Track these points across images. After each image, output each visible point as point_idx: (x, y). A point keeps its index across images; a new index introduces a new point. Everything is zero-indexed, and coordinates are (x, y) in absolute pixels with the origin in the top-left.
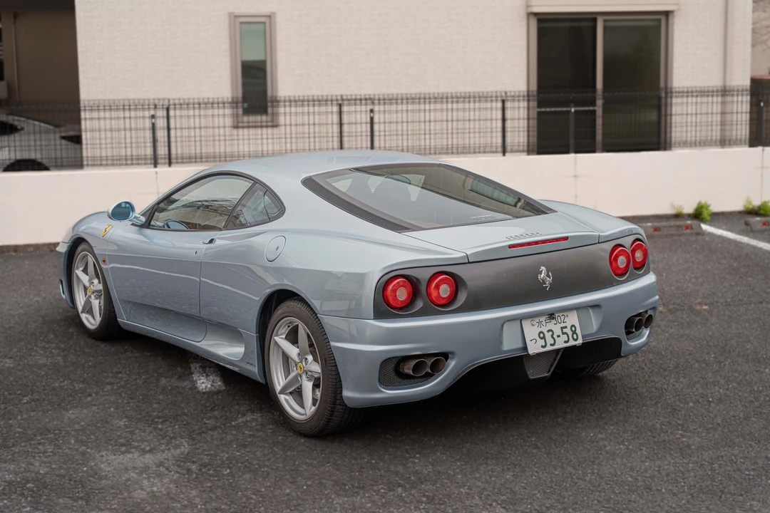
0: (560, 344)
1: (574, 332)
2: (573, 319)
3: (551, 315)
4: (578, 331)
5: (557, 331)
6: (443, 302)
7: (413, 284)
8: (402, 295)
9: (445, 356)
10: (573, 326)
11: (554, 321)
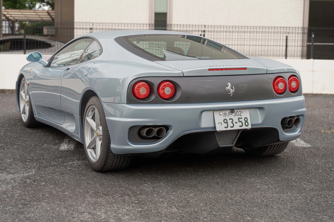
0: (237, 127)
1: (246, 121)
2: (246, 114)
3: (232, 110)
4: (249, 121)
5: (236, 119)
6: (167, 97)
7: (150, 85)
8: (143, 91)
9: (167, 128)
10: (246, 118)
11: (234, 114)
